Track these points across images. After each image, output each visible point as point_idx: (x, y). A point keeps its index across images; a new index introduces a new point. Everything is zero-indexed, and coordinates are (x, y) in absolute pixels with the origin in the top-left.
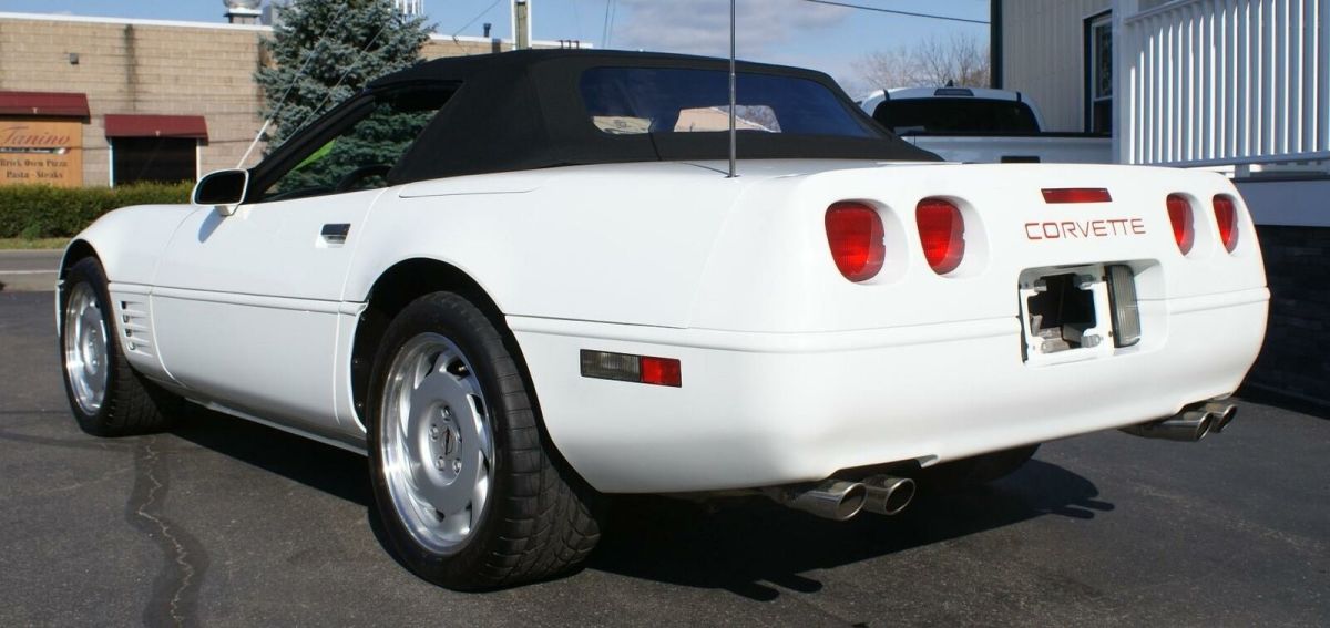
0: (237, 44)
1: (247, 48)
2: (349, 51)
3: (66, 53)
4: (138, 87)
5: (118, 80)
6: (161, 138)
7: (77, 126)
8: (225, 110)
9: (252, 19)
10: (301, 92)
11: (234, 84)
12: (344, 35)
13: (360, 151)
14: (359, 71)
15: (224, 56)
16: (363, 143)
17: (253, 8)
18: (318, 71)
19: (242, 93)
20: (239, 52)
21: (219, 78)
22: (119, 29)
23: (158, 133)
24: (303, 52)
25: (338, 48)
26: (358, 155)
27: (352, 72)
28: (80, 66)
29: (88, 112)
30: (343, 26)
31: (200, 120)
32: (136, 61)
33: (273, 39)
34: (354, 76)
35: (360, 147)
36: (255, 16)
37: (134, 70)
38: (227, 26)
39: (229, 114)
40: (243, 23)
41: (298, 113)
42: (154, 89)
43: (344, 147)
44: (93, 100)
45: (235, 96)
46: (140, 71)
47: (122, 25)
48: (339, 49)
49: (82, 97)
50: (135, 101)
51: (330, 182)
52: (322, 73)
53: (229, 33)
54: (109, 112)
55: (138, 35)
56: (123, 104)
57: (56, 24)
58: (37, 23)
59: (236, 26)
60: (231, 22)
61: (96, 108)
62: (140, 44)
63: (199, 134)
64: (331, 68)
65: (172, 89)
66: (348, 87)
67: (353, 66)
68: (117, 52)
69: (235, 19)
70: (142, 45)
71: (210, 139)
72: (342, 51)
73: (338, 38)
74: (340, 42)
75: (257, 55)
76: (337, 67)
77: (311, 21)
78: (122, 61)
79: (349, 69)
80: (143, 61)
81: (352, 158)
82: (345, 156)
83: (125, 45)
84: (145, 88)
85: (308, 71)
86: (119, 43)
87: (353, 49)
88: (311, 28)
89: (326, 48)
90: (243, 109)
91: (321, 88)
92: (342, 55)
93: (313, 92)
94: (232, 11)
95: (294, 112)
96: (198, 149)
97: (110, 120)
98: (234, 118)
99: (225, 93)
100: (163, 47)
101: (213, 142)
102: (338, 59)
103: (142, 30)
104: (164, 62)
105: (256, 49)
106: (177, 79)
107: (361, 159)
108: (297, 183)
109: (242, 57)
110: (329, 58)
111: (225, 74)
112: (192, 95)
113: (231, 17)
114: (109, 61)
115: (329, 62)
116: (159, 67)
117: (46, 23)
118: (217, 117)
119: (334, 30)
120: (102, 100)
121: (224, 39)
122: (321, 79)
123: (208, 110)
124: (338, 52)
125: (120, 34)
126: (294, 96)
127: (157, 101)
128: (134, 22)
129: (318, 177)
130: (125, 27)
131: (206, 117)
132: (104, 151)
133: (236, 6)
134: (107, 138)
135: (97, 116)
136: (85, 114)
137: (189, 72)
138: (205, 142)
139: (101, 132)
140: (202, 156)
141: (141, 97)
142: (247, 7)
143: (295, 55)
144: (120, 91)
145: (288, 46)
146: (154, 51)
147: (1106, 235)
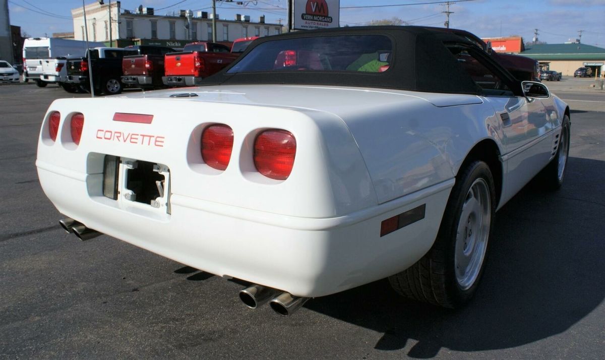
147: (136, 143)
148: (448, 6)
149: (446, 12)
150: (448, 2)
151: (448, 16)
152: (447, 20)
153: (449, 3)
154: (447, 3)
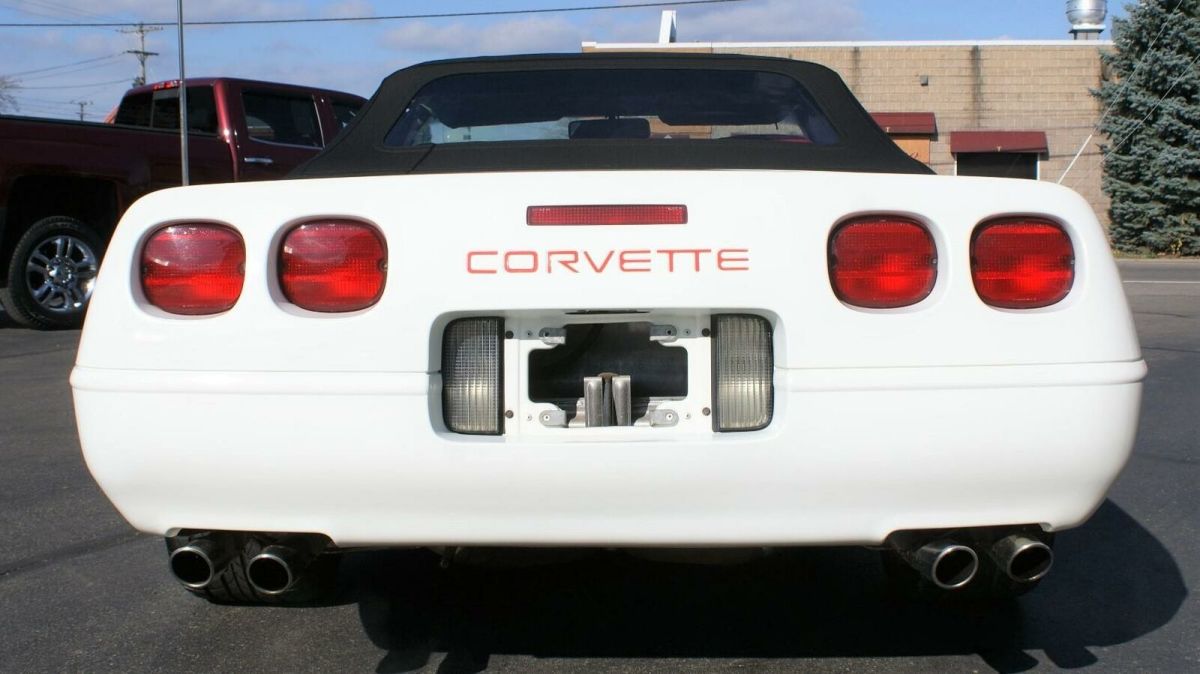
0: (1078, 60)
1: (1089, 63)
2: (1183, 61)
3: (917, 76)
4: (983, 105)
5: (964, 100)
6: (1002, 153)
7: (927, 142)
8: (1066, 125)
9: (1096, 34)
10: (1133, 106)
11: (1075, 99)
12: (1177, 45)
13: (1190, 162)
14: (1194, 81)
15: (1066, 72)
16: (1193, 153)
17: (1097, 23)
18: (1151, 84)
19: (1084, 108)
20: (1082, 68)
21: (1060, 93)
22: (966, 51)
23: (999, 148)
24: (1138, 65)
25: (1171, 58)
26: (1187, 167)
27: (1186, 83)
28: (929, 87)
29: (936, 130)
30: (1177, 36)
31: (1040, 136)
32: (981, 81)
33: (1114, 53)
34: (1188, 87)
35: (1189, 158)
36: (1100, 31)
37: (979, 89)
38: (1071, 42)
39: (1069, 128)
40: (1087, 38)
41: (1129, 126)
42: (998, 107)
43: (1172, 158)
44: (941, 118)
45: (1077, 110)
46: (984, 89)
47: (968, 46)
48: (1172, 60)
49: (931, 116)
50: (979, 118)
51: (1159, 193)
52: (1155, 85)
53: (1071, 49)
54: (955, 130)
55: (983, 55)
56: (969, 122)
57: (909, 49)
58: (892, 50)
59: (1081, 42)
60: (1075, 38)
61: (944, 126)
62: (985, 64)
63: (1042, 149)
64: (1164, 80)
65: (1015, 106)
66: (1183, 99)
67: (1187, 76)
68: (964, 73)
69: (1079, 34)
70: (987, 64)
71: (1051, 154)
72: (1174, 62)
73: (1172, 49)
74: (1174, 52)
75: (1099, 69)
76: (1169, 78)
77: (1144, 33)
78: (969, 81)
79: (1181, 79)
80: (988, 80)
81: (1180, 169)
82: (1172, 167)
83: (970, 66)
84: (988, 106)
85: (1142, 83)
86: (965, 63)
87: (1187, 58)
88: (1144, 40)
89: (1156, 60)
90: (1084, 124)
91: (1153, 101)
92: (1175, 66)
93: (1144, 104)
94: (1076, 27)
95: (1124, 126)
96: (1039, 163)
97: (955, 137)
98: (1075, 132)
99: (1067, 108)
100: (1007, 65)
101: (1054, 157)
102: (1170, 70)
103: (987, 51)
104: (1007, 81)
105: (1098, 64)
106: (1019, 95)
107: (1190, 170)
108: (1124, 194)
109: (1084, 73)
110: (1161, 69)
111: (1066, 89)
112: (1034, 111)
113: (1075, 32)
114: (955, 81)
115: (1161, 74)
116: (1002, 85)
117: (898, 49)
118: (1058, 133)
119: (1168, 41)
120: (949, 118)
121: (1067, 55)
122: (1155, 91)
123: (1049, 125)
124: (1171, 63)
125: (966, 55)
126: (1125, 108)
127: (1000, 118)
128: (980, 43)
129: (1146, 188)
130: (971, 49)
131: (1047, 132)
132: (951, 166)
133: (1080, 23)
134: (953, 153)
135: (943, 133)
136: (932, 131)
137: (1032, 89)
138: (1045, 156)
139: (947, 148)
140: (1042, 170)
141: (986, 114)
142: (1091, 23)
143: (1131, 68)
144: (965, 110)
145: (1126, 58)
146: (998, 70)
147: (648, 270)
148: (140, 35)
149: (136, 52)
150: (142, 25)
151: (143, 63)
152: (141, 76)
153: (145, 28)
154: (138, 28)
